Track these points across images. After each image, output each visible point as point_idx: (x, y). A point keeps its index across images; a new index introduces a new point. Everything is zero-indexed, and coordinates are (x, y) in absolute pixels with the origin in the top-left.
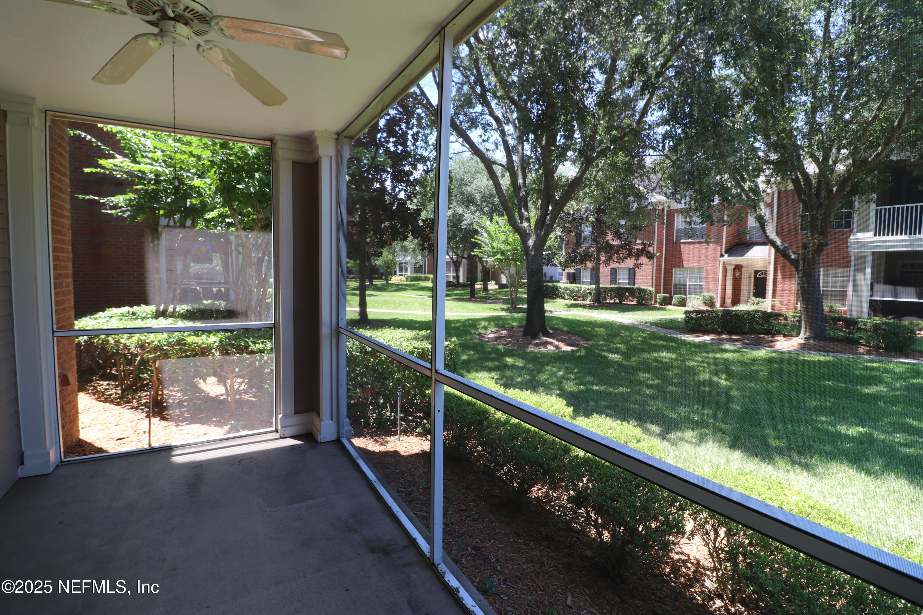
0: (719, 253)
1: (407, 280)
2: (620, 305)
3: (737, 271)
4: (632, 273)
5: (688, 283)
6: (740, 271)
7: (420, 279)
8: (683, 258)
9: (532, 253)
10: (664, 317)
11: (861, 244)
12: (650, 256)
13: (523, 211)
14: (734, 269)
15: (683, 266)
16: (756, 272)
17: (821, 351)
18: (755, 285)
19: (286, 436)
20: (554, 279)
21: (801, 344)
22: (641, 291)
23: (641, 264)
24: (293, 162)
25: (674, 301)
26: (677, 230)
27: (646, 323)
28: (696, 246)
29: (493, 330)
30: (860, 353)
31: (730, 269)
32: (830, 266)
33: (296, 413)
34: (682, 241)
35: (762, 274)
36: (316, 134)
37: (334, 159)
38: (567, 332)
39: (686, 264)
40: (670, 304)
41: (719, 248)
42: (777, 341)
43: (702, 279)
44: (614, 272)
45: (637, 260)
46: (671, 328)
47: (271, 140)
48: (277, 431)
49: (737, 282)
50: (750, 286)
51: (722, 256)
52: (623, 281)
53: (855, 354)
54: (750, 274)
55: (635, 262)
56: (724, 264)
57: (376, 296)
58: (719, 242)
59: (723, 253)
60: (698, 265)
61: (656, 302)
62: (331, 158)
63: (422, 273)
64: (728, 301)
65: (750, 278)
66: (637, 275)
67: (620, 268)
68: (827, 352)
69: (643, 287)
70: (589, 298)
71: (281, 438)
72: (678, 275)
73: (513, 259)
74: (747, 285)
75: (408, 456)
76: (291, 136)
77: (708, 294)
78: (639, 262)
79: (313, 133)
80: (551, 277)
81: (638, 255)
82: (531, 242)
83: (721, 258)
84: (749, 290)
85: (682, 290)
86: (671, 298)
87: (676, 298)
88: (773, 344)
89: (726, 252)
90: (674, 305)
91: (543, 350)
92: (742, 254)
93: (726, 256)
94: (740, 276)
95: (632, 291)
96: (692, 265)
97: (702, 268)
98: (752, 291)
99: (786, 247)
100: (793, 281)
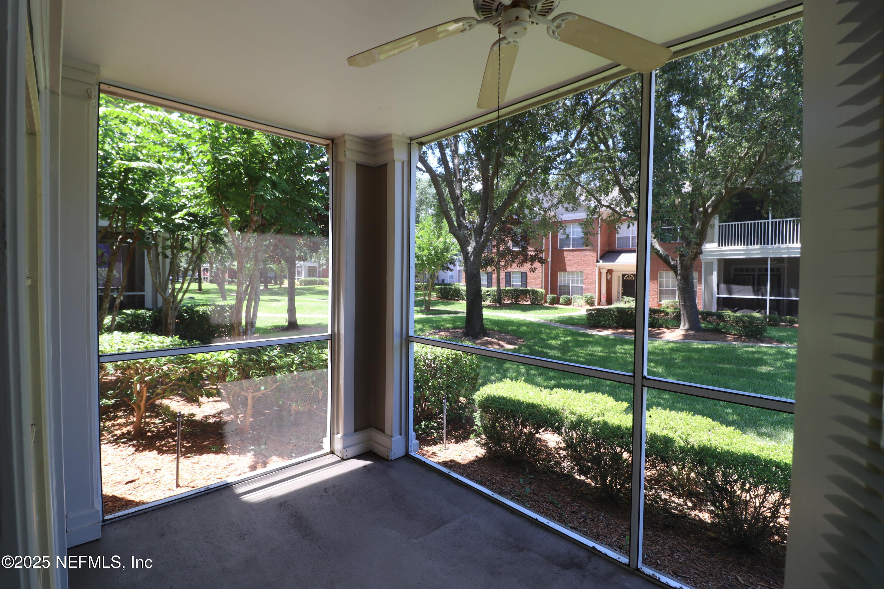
0: (595, 259)
1: (301, 285)
2: (517, 305)
3: (609, 274)
4: (524, 277)
5: (571, 285)
6: (611, 275)
7: (314, 283)
8: (566, 263)
9: (472, 259)
10: (560, 315)
11: (711, 253)
12: (542, 261)
13: (461, 219)
14: (607, 273)
15: (566, 271)
16: (624, 275)
17: (700, 340)
18: (623, 286)
19: (348, 457)
20: (445, 282)
21: (684, 335)
22: (535, 292)
23: (535, 269)
24: (357, 164)
25: (561, 301)
26: (560, 239)
27: (551, 321)
28: (577, 253)
29: (431, 332)
30: (729, 340)
31: (604, 272)
32: (664, 270)
33: (356, 430)
34: (565, 249)
35: (628, 276)
36: (394, 138)
37: (406, 163)
38: (500, 332)
39: (568, 268)
40: (558, 303)
41: (595, 255)
42: (664, 333)
43: (582, 281)
44: (508, 275)
45: (532, 265)
46: (573, 325)
47: (333, 140)
48: (332, 453)
49: (609, 283)
50: (619, 287)
51: (598, 261)
52: (517, 283)
53: (725, 341)
54: (619, 277)
55: (530, 266)
56: (599, 269)
57: (279, 301)
58: (595, 250)
59: (599, 260)
60: (579, 269)
61: (546, 302)
62: (403, 162)
63: (316, 277)
64: (604, 300)
65: (619, 280)
66: (528, 278)
67: (513, 272)
68: (705, 340)
69: (536, 289)
70: (489, 300)
71: (343, 460)
72: (562, 279)
73: (428, 264)
74: (617, 287)
75: (468, 464)
76: (359, 137)
77: (589, 295)
78: (533, 266)
79: (390, 135)
80: (443, 280)
81: (533, 259)
82: (470, 249)
83: (597, 264)
84: (618, 290)
85: (566, 290)
86: (559, 298)
87: (562, 298)
88: (662, 335)
89: (601, 258)
90: (561, 304)
91: (490, 348)
92: (614, 260)
93: (601, 261)
94: (611, 278)
95: (525, 293)
96: (574, 269)
97: (582, 272)
98: (621, 291)
99: (667, 255)
100: (656, 282)
